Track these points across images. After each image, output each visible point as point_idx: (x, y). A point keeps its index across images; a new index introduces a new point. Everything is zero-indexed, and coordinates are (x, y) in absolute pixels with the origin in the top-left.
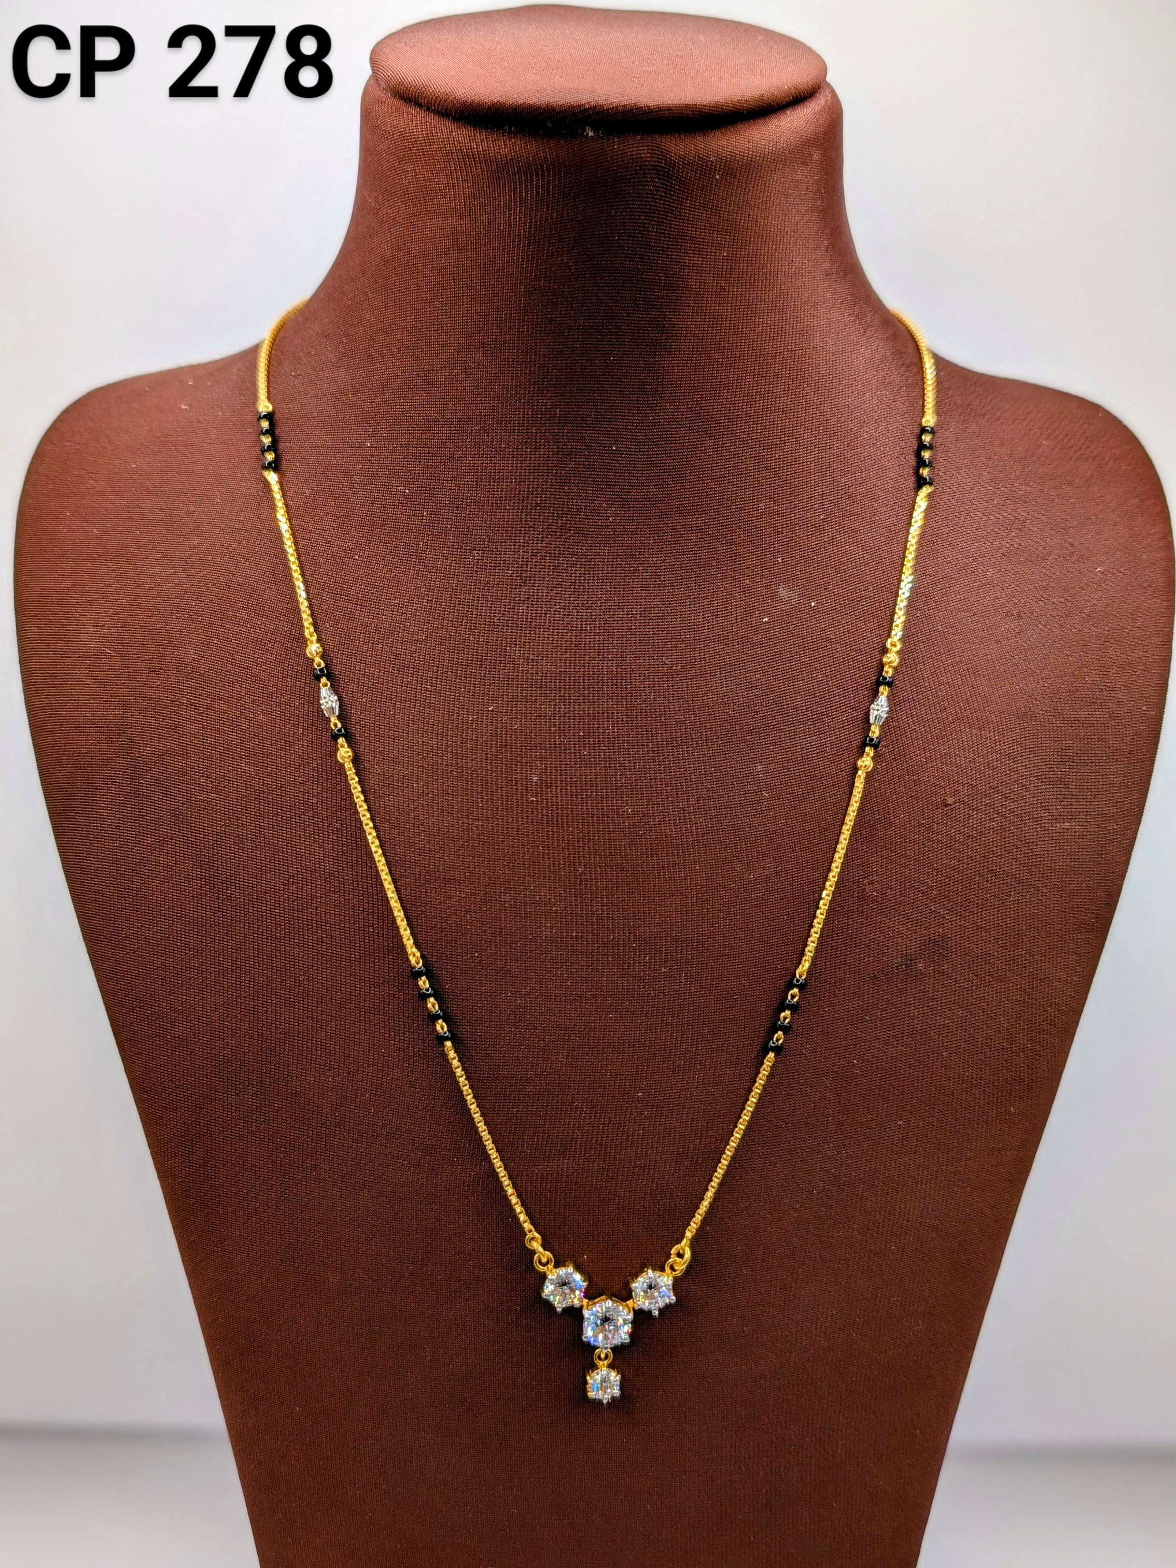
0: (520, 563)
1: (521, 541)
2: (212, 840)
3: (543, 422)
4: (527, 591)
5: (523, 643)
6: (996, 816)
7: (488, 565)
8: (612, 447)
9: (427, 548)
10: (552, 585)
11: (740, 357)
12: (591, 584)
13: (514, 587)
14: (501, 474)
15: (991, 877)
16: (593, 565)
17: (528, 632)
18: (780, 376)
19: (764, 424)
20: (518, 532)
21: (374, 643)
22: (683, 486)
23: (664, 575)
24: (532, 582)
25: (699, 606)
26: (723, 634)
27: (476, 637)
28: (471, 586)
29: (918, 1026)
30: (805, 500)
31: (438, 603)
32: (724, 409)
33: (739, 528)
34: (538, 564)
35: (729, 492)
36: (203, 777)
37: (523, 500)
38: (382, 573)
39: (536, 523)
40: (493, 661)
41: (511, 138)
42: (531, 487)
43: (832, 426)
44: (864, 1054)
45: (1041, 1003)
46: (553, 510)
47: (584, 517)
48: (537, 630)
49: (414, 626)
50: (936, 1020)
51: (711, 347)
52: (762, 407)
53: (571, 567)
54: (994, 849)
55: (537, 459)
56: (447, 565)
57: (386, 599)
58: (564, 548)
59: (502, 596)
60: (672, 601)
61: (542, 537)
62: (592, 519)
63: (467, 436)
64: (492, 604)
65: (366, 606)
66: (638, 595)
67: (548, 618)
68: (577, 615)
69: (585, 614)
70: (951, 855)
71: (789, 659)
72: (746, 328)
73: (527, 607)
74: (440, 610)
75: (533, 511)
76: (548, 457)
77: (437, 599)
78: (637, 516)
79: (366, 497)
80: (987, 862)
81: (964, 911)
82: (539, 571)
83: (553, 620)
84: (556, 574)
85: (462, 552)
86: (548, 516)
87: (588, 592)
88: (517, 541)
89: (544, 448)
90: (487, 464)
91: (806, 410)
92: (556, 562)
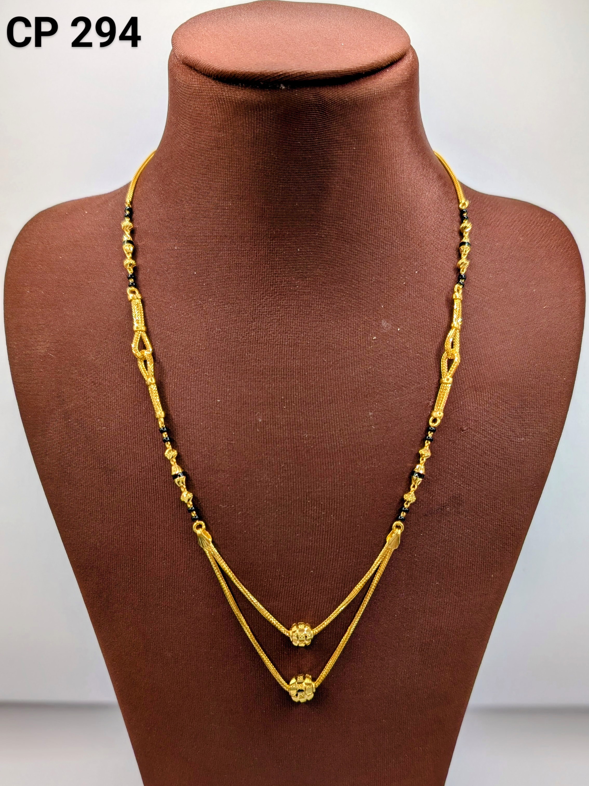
0: (252, 310)
1: (252, 299)
2: (105, 450)
3: (263, 237)
4: (255, 324)
5: (253, 352)
6: (488, 435)
7: (236, 311)
8: (297, 249)
9: (206, 302)
10: (268, 321)
11: (363, 201)
12: (287, 321)
13: (249, 322)
14: (242, 264)
15: (484, 465)
16: (289, 310)
17: (256, 346)
18: (384, 210)
19: (375, 236)
20: (251, 294)
21: (180, 352)
22: (334, 269)
23: (324, 315)
24: (258, 320)
25: (341, 331)
26: (353, 346)
27: (230, 348)
28: (228, 322)
29: (447, 538)
30: (396, 275)
31: (211, 331)
32: (354, 229)
33: (362, 290)
34: (261, 310)
35: (357, 271)
36: (99, 418)
37: (253, 277)
38: (184, 315)
39: (260, 289)
40: (239, 361)
41: (243, 90)
42: (257, 270)
43: (411, 235)
44: (420, 552)
45: (508, 525)
46: (268, 282)
47: (284, 286)
48: (261, 344)
49: (200, 343)
50: (455, 535)
51: (348, 197)
52: (374, 227)
53: (277, 312)
54: (486, 452)
55: (260, 256)
56: (215, 311)
57: (186, 329)
58: (274, 302)
59: (243, 327)
60: (328, 329)
61: (263, 297)
62: (288, 287)
63: (224, 244)
64: (238, 331)
65: (176, 332)
66: (311, 326)
67: (266, 339)
68: (280, 337)
69: (285, 336)
70: (464, 455)
71: (386, 358)
72: (366, 186)
73: (255, 333)
74: (212, 335)
75: (258, 283)
76: (265, 255)
77: (211, 328)
78: (310, 285)
79: (175, 276)
80: (483, 458)
81: (470, 482)
82: (261, 314)
83: (269, 339)
84: (270, 315)
85: (223, 304)
86: (266, 286)
87: (286, 325)
88: (250, 299)
89: (263, 251)
90: (235, 259)
91: (397, 227)
92: (270, 309)
